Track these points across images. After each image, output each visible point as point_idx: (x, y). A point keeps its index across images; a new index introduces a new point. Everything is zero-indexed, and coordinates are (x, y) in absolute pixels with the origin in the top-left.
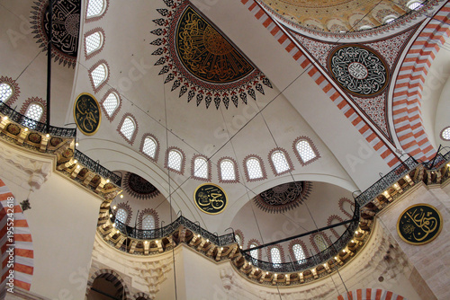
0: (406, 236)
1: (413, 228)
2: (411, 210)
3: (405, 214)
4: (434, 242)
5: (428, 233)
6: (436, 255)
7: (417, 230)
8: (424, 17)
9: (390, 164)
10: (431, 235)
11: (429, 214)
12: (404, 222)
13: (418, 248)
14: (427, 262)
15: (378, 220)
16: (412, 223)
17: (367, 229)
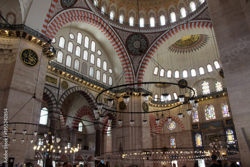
0: (23, 56)
1: (27, 56)
2: (32, 51)
3: (29, 50)
4: (27, 68)
5: (29, 63)
6: (25, 71)
7: (27, 58)
8: (94, 11)
9: (43, 31)
10: (29, 65)
11: (35, 59)
12: (27, 51)
13: (22, 63)
14: (20, 70)
15: (19, 39)
16: (28, 55)
17: (10, 35)
